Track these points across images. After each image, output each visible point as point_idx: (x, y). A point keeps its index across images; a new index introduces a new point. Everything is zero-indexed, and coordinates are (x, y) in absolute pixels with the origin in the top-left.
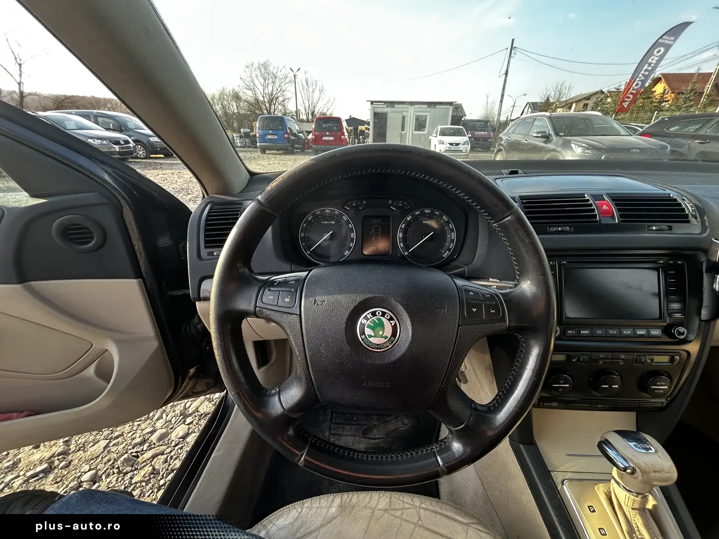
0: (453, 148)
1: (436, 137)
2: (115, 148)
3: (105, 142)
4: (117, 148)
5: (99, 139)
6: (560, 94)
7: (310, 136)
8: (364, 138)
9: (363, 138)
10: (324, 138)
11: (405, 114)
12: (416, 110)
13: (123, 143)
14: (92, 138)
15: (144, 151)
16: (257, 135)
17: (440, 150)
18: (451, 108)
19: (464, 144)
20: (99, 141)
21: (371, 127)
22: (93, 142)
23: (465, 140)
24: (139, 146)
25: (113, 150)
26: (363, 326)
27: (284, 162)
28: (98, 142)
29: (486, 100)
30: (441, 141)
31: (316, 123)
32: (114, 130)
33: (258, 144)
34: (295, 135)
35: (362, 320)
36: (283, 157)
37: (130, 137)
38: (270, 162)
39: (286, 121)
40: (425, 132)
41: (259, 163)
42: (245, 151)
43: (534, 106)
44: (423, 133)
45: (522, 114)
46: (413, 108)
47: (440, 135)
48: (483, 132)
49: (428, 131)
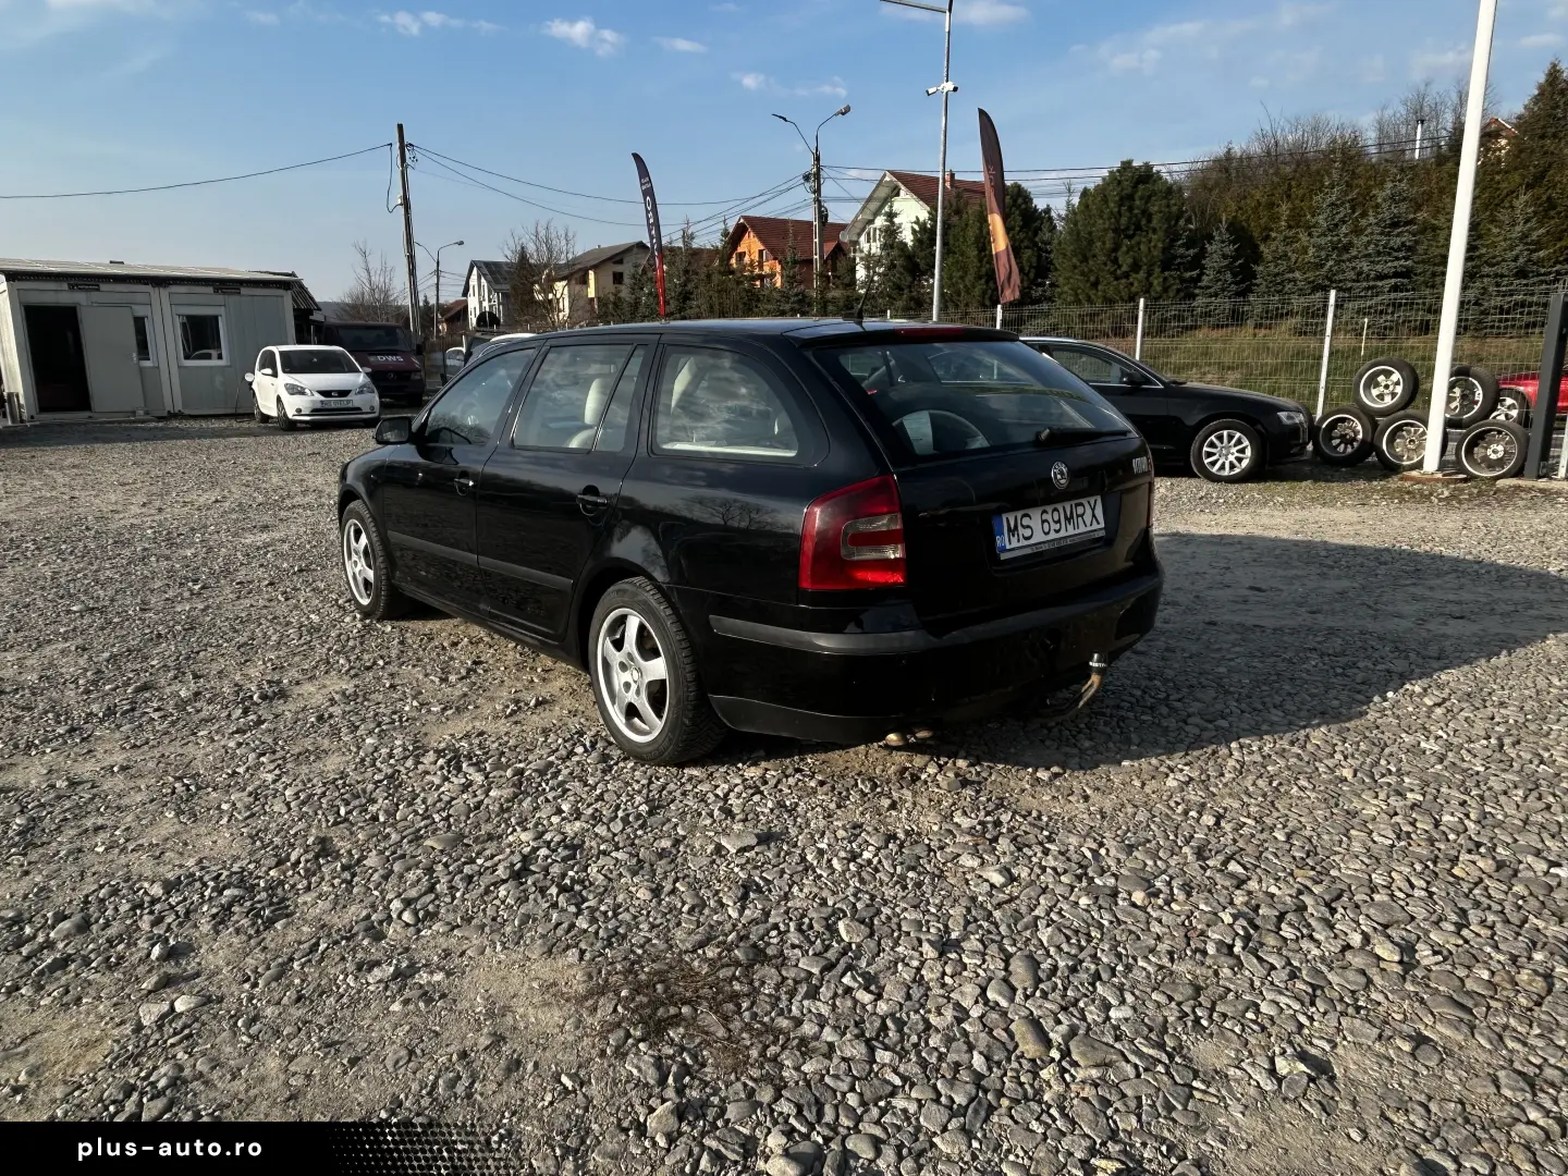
0: (334, 402)
1: (272, 375)
6: (551, 251)
11: (140, 311)
12: (178, 300)
17: (299, 411)
18: (287, 296)
19: (361, 392)
23: (359, 383)
30: (294, 386)
40: (223, 362)
43: (491, 273)
44: (214, 362)
45: (465, 293)
46: (164, 292)
47: (284, 372)
48: (390, 358)
49: (232, 359)
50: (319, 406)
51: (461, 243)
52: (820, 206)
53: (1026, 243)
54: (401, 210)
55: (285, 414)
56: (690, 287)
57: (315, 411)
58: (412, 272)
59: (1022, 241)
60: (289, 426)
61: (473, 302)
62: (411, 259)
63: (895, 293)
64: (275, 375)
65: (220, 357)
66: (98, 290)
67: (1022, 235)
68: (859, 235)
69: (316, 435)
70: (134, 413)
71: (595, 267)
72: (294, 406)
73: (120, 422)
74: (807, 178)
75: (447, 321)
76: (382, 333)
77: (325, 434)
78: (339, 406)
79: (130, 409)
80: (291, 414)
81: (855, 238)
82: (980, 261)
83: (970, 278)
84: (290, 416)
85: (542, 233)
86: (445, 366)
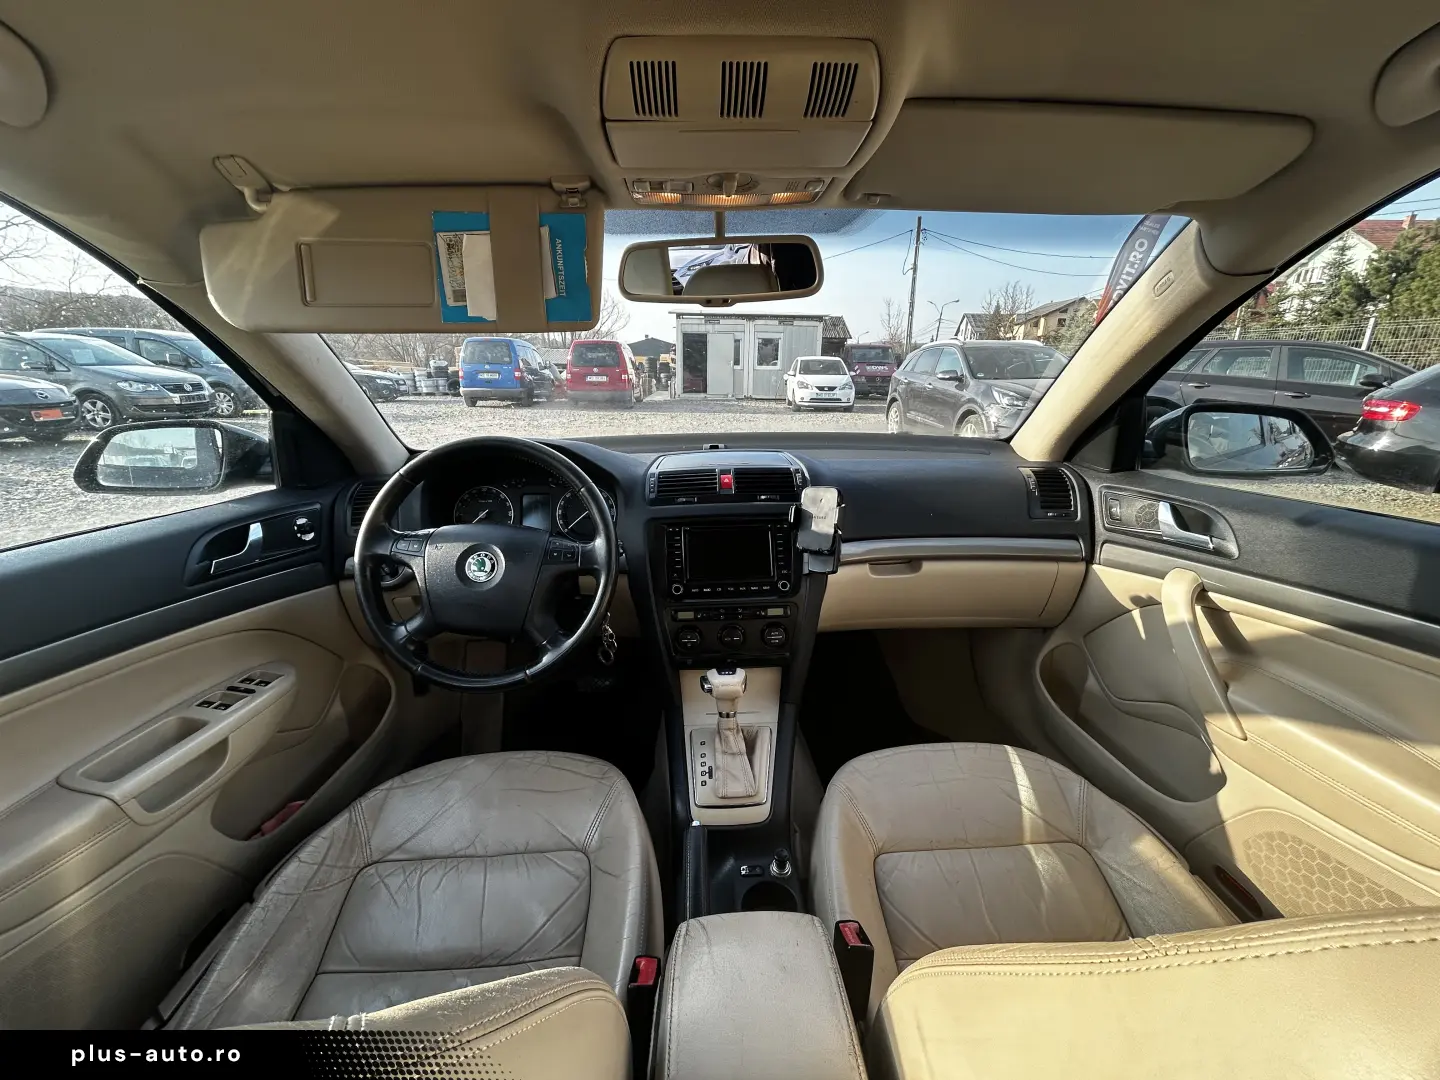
0: (825, 395)
1: (794, 376)
2: (172, 397)
3: (152, 388)
4: (176, 398)
5: (142, 382)
6: (1014, 303)
7: (564, 375)
8: (669, 378)
9: (667, 377)
10: (588, 379)
11: (739, 336)
12: (759, 328)
13: (189, 388)
14: (126, 380)
15: (231, 403)
16: (461, 374)
17: (802, 398)
18: (821, 325)
19: (842, 389)
20: (141, 386)
21: (679, 357)
22: (129, 389)
23: (844, 382)
24: (222, 394)
25: (166, 402)
26: (470, 563)
27: (511, 422)
28: (138, 388)
29: (887, 312)
30: (802, 383)
31: (573, 351)
32: (172, 365)
33: (462, 390)
34: (533, 372)
35: (470, 560)
36: (509, 411)
37: (204, 376)
38: (483, 423)
39: (517, 348)
40: (778, 367)
41: (461, 423)
42: (437, 403)
43: (975, 321)
44: (773, 368)
46: (752, 324)
48: (880, 367)
49: (781, 366)
50: (815, 396)
54: (911, 272)
55: (795, 401)
57: (812, 400)
65: (776, 364)
70: (727, 395)
71: (1046, 316)
72: (801, 396)
76: (880, 351)
78: (827, 397)
79: (725, 393)
80: (798, 400)
84: (797, 402)
85: (1010, 291)
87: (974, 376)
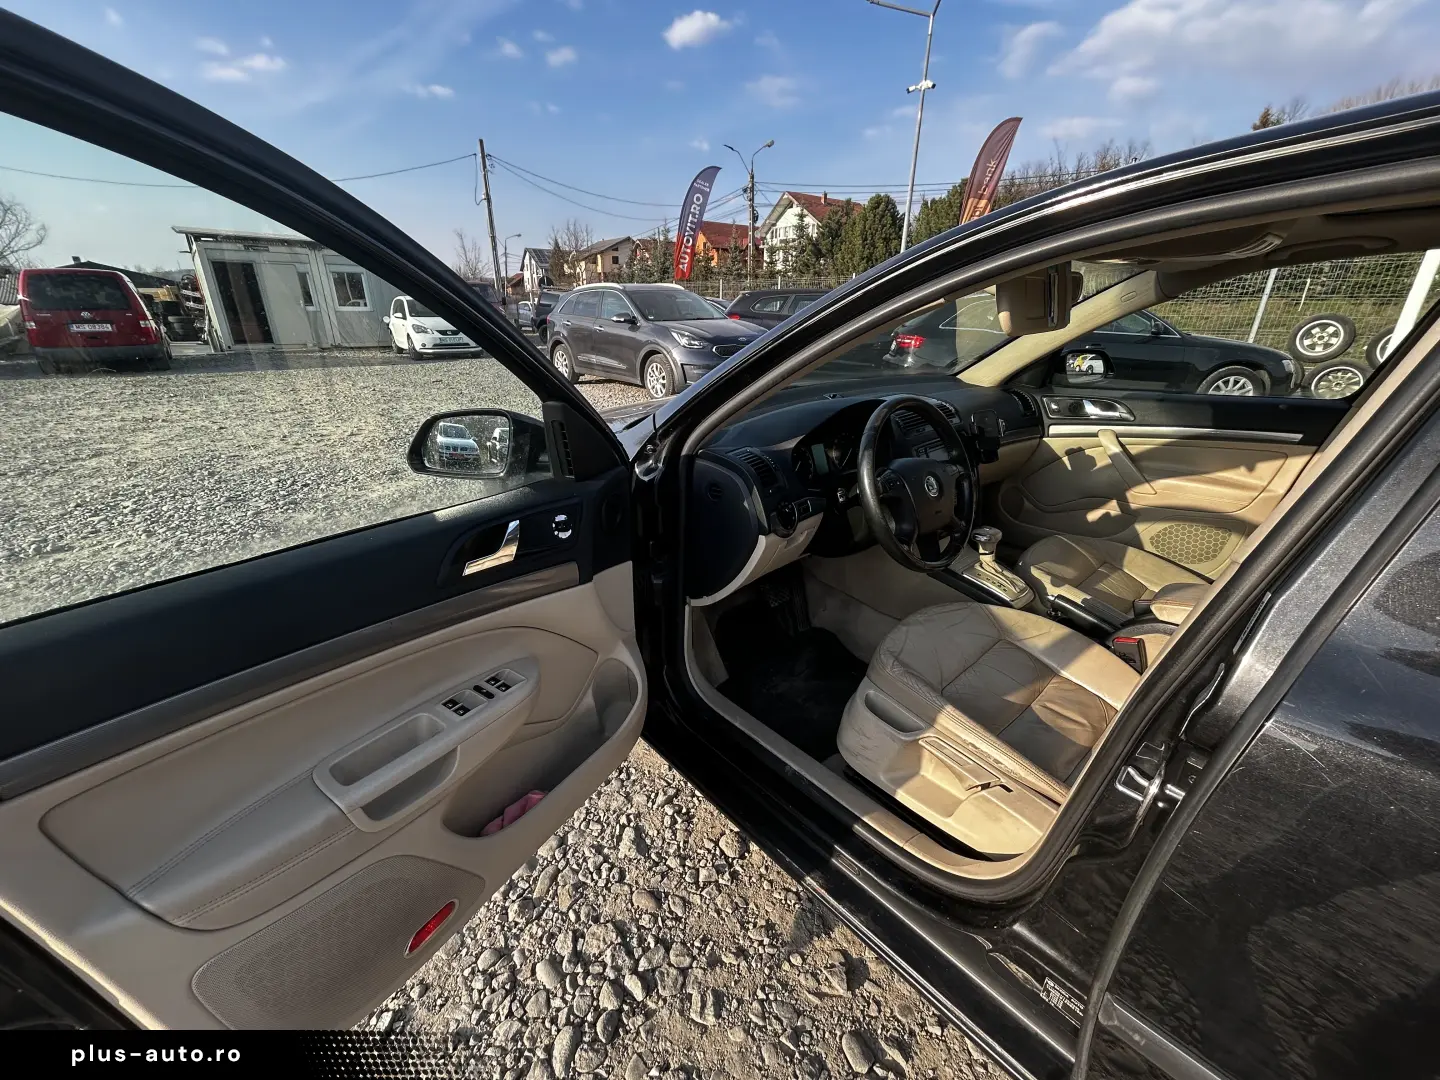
0: (448, 339)
6: (577, 240)
8: (185, 322)
10: (75, 329)
12: (330, 259)
17: (423, 345)
40: (369, 308)
43: (539, 257)
44: (361, 309)
45: (522, 269)
46: (319, 253)
47: (411, 316)
49: (373, 306)
50: (438, 342)
51: (519, 235)
52: (753, 210)
53: (893, 236)
54: (485, 203)
55: (414, 348)
56: (667, 264)
57: (436, 346)
58: (495, 248)
59: (891, 235)
60: (419, 357)
61: (527, 275)
62: (493, 239)
63: (804, 269)
64: (404, 318)
65: (365, 305)
66: (268, 251)
67: (892, 230)
68: (767, 233)
69: (438, 364)
70: (305, 345)
71: (602, 253)
72: (419, 341)
73: (295, 352)
74: (745, 191)
75: (512, 286)
77: (445, 363)
78: (451, 342)
79: (303, 342)
80: (418, 347)
81: (764, 235)
82: (864, 248)
83: (856, 259)
84: (417, 349)
85: (572, 228)
86: (519, 314)
87: (646, 318)
